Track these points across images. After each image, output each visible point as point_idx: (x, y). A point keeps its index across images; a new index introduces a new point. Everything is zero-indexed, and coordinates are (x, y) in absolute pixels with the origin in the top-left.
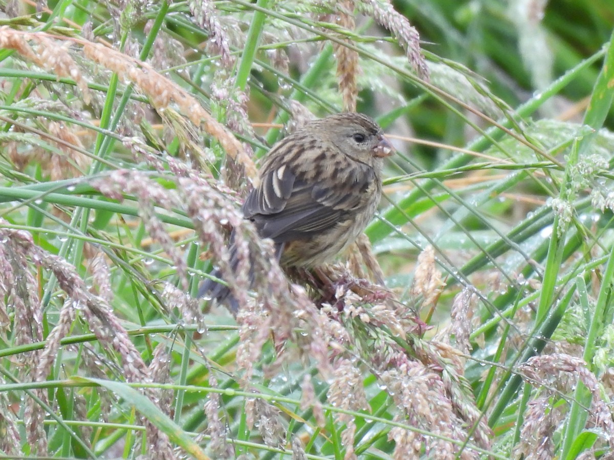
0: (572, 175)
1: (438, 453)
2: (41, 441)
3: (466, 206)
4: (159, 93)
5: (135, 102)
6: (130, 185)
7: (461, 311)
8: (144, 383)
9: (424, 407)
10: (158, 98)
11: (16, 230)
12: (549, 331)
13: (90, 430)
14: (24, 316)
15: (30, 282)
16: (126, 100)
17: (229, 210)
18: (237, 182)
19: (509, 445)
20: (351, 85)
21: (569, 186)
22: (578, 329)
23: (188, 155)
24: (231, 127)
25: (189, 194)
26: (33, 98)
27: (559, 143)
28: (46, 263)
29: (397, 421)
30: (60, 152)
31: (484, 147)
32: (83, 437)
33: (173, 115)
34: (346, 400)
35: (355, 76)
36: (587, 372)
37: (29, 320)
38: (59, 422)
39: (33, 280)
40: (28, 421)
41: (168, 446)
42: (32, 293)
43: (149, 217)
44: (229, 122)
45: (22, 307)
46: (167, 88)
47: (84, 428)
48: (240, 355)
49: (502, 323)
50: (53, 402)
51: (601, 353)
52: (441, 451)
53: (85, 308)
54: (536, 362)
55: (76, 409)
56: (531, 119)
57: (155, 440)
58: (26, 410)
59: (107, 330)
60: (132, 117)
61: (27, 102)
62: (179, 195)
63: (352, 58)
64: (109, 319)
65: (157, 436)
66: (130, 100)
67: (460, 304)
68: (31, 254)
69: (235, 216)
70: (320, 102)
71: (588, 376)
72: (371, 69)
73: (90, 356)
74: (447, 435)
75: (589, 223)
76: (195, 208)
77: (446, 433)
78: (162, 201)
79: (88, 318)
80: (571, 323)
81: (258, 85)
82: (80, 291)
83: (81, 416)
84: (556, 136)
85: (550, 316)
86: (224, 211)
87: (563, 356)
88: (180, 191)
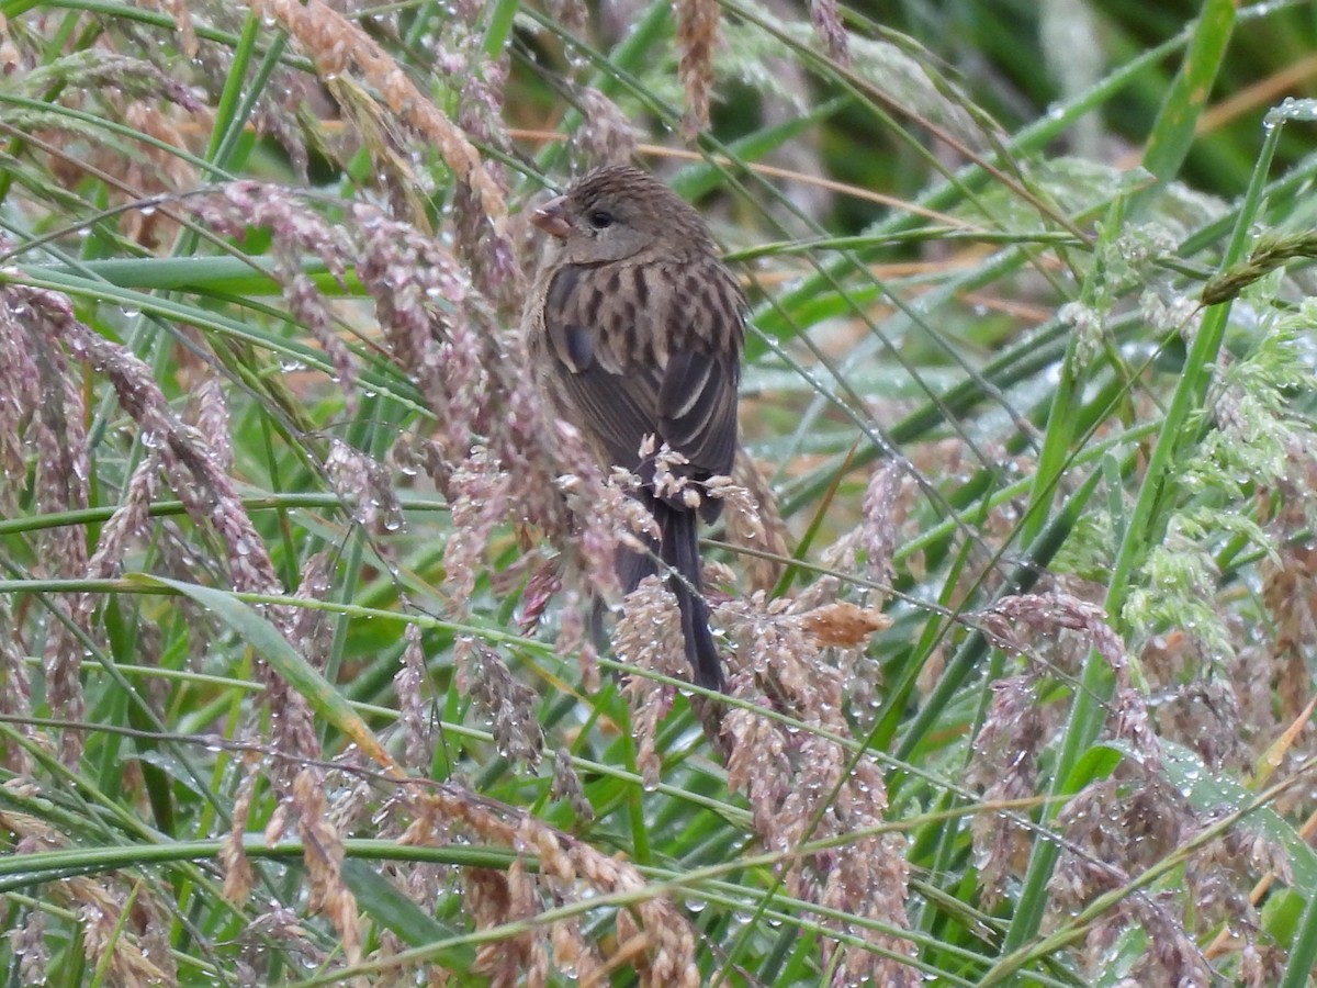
0: (1107, 259)
1: (813, 763)
2: (73, 704)
3: (908, 312)
4: (329, 45)
5: (289, 71)
6: (259, 211)
7: (881, 504)
8: (265, 595)
9: (792, 673)
10: (325, 55)
11: (41, 291)
12: (1045, 553)
13: (165, 687)
14: (54, 464)
15: (70, 401)
16: (271, 64)
17: (444, 271)
18: (473, 233)
19: (956, 767)
20: (701, 64)
21: (1100, 281)
22: (1100, 554)
23: (383, 177)
24: (467, 127)
25: (370, 234)
26: (100, 51)
27: (1090, 204)
28: (96, 356)
29: (740, 697)
30: (145, 158)
31: (948, 203)
32: (151, 700)
33: (358, 97)
34: (644, 652)
35: (712, 49)
36: (1108, 631)
37: (64, 472)
38: (106, 667)
39: (76, 397)
40: (51, 664)
41: (305, 717)
42: (72, 420)
43: (292, 274)
44: (464, 118)
45: (51, 447)
46: (344, 36)
47: (154, 684)
48: (452, 552)
49: (959, 535)
50: (98, 628)
51: (1139, 599)
52: (821, 759)
53: (164, 445)
54: (1011, 606)
55: (140, 646)
56: (1040, 156)
57: (281, 704)
58: (49, 643)
59: (203, 492)
60: (281, 98)
61: (85, 57)
62: (353, 238)
63: (707, 15)
64: (210, 472)
65: (284, 697)
66: (281, 66)
67: (879, 491)
68: (67, 337)
69: (455, 282)
70: (645, 98)
71: (1109, 640)
72: (744, 42)
73: (173, 547)
74: (833, 731)
75: (1139, 359)
76: (381, 263)
77: (831, 726)
78: (319, 245)
79: (169, 466)
80: (1088, 542)
81: (526, 55)
82: (157, 413)
83: (149, 659)
84: (1088, 191)
85: (1049, 526)
86: (434, 272)
87: (1066, 599)
88: (352, 229)
